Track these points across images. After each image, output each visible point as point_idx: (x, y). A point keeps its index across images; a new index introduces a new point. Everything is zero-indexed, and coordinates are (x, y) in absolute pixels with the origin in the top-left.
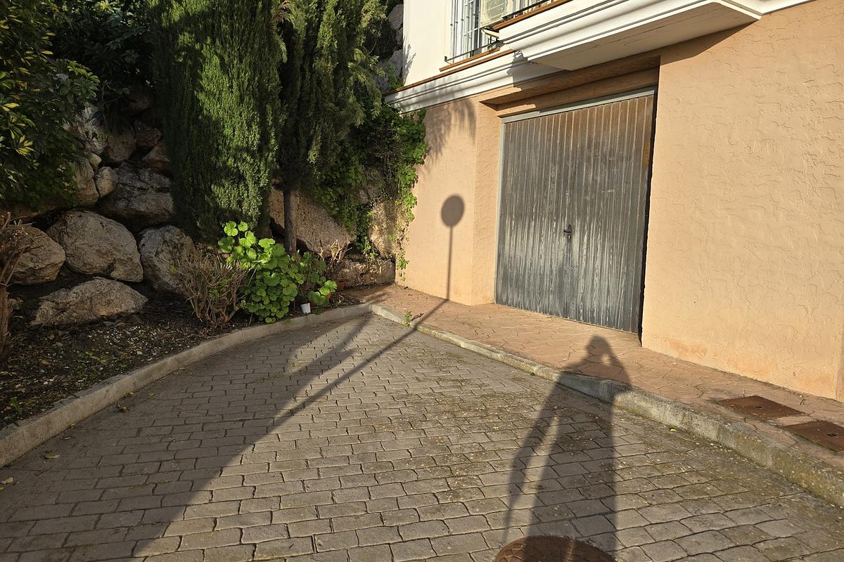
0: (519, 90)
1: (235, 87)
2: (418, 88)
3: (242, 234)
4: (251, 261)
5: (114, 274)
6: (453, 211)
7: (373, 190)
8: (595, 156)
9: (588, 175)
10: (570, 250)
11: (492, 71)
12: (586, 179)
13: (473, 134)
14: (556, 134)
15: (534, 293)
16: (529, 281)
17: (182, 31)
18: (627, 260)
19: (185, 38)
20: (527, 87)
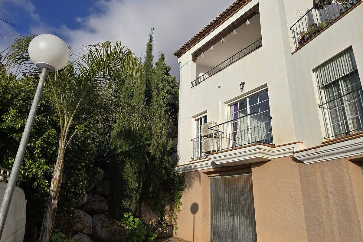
0: (214, 170)
1: (134, 171)
2: (182, 167)
3: (129, 217)
4: (131, 226)
5: (84, 231)
6: (194, 208)
7: (166, 200)
8: (238, 191)
9: (237, 197)
10: (234, 222)
11: (206, 164)
12: (237, 199)
13: (200, 182)
14: (226, 183)
15: (224, 239)
16: (222, 234)
17: (120, 156)
18: (252, 226)
19: (121, 157)
20: (216, 170)
